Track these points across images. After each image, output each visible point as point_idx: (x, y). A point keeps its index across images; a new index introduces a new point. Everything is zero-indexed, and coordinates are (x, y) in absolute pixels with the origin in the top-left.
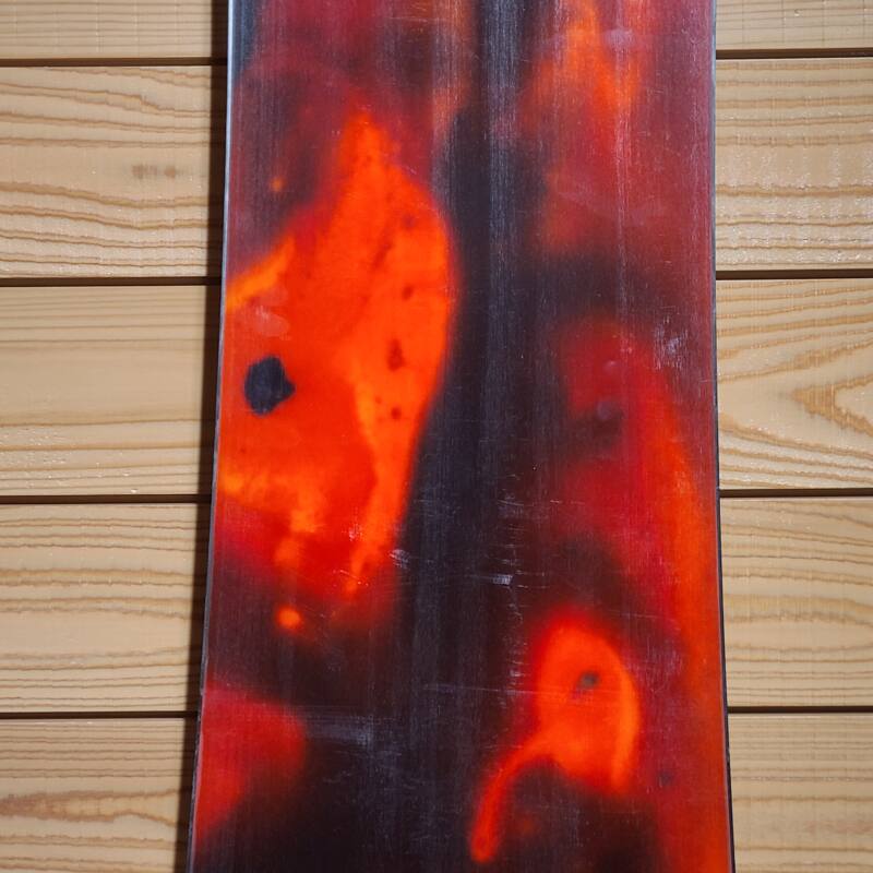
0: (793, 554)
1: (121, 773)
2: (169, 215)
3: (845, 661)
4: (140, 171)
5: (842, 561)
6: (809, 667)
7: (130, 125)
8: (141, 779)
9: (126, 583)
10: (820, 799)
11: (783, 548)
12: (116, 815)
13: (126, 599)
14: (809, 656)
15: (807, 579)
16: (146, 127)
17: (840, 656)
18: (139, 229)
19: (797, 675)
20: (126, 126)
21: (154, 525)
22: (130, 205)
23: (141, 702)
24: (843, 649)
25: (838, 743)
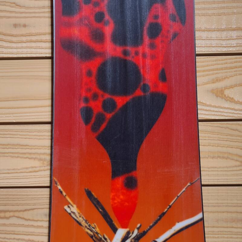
0: (212, 139)
1: (11, 205)
2: (24, 39)
3: (227, 171)
4: (15, 26)
5: (227, 141)
6: (217, 173)
7: (12, 12)
8: (17, 206)
9: (12, 148)
10: (220, 212)
11: (208, 137)
12: (10, 217)
13: (12, 153)
14: (216, 169)
15: (216, 146)
16: (17, 12)
17: (226, 169)
18: (15, 43)
19: (213, 175)
20: (11, 12)
21: (20, 131)
22: (12, 36)
23: (17, 184)
24: (227, 167)
25: (225, 195)
